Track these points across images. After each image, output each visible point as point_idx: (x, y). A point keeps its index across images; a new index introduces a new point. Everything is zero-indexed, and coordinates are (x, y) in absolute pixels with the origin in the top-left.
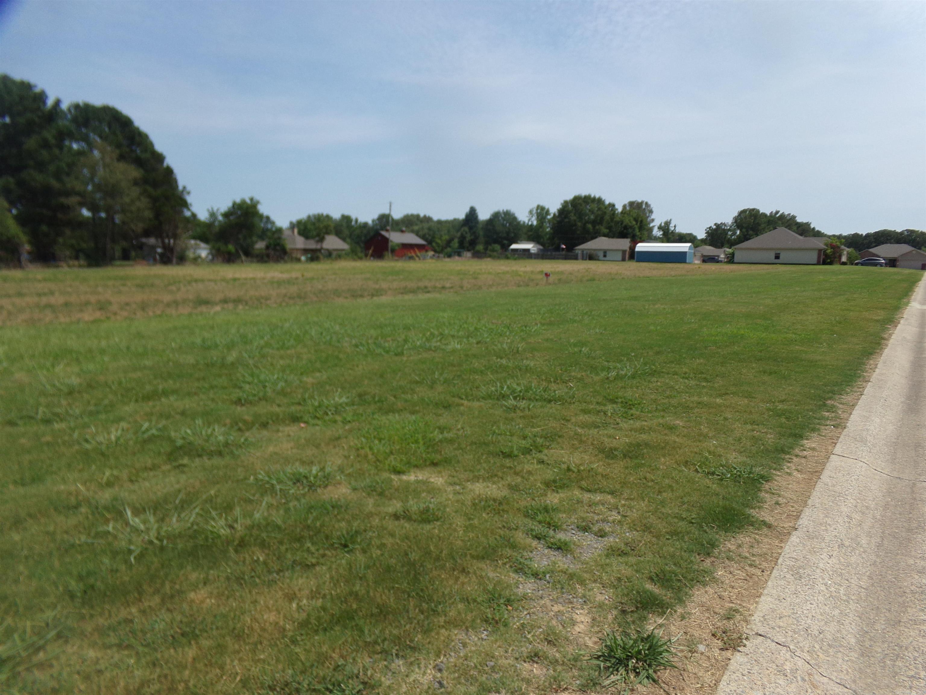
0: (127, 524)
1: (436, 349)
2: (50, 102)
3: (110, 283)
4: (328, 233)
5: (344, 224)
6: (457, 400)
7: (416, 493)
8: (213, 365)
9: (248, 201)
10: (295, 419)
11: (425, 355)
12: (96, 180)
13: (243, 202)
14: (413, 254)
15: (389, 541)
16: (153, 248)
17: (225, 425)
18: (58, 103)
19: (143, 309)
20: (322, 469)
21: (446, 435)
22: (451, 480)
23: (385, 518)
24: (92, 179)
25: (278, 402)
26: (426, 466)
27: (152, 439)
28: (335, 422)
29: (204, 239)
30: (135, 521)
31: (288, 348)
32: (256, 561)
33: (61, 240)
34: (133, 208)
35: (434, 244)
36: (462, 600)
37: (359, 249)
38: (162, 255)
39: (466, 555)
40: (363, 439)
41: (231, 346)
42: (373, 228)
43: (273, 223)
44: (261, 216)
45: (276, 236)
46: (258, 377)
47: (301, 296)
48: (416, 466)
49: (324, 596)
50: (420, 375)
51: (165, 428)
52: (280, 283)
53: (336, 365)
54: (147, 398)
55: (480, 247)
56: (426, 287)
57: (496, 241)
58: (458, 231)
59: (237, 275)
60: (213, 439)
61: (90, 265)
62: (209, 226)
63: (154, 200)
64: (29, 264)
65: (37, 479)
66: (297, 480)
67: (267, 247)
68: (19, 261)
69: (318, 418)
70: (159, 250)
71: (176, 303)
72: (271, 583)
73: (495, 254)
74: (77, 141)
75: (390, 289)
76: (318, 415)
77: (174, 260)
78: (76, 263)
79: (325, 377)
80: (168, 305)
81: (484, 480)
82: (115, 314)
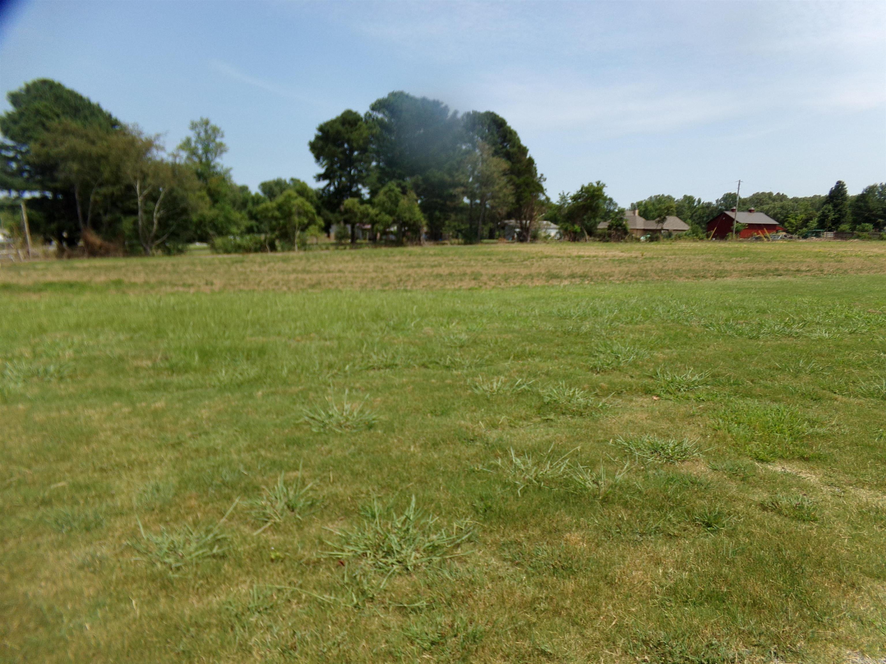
0: (512, 462)
1: (798, 336)
2: (450, 114)
3: (480, 258)
4: (668, 214)
5: (686, 205)
6: (828, 393)
7: (787, 488)
8: (569, 333)
9: (595, 185)
10: (648, 392)
11: (785, 341)
12: (476, 173)
13: (591, 185)
14: (761, 235)
15: (757, 530)
16: (513, 228)
17: (584, 389)
18: (456, 113)
19: (506, 280)
20: (680, 444)
21: (817, 429)
22: (827, 479)
23: (750, 505)
24: (473, 172)
25: (630, 373)
26: (793, 458)
27: (523, 393)
28: (688, 399)
29: (554, 220)
30: (518, 461)
31: (636, 324)
32: (620, 519)
33: (447, 222)
34: (501, 195)
35: (786, 224)
36: (854, 618)
37: (700, 230)
38: (519, 234)
39: (855, 568)
40: (720, 421)
41: (583, 318)
42: (717, 208)
43: (616, 205)
44: (605, 199)
45: (619, 216)
46: (611, 348)
47: (642, 275)
48: (781, 457)
49: (691, 570)
50: (780, 361)
51: (535, 384)
52: (621, 261)
53: (686, 344)
54: (517, 357)
55: (845, 227)
56: (777, 270)
57: (867, 220)
58: (818, 210)
59: (581, 253)
60: (574, 401)
61: (466, 243)
62: (559, 208)
63: (517, 187)
64: (426, 243)
65: (445, 413)
66: (655, 450)
67: (610, 228)
68: (420, 240)
69: (671, 394)
70: (518, 230)
71: (531, 277)
72: (636, 543)
73: (865, 234)
74: (465, 142)
75: (734, 271)
76: (670, 390)
77: (529, 239)
78: (456, 241)
79: (675, 354)
80: (525, 277)
81: (871, 488)
82: (485, 284)
